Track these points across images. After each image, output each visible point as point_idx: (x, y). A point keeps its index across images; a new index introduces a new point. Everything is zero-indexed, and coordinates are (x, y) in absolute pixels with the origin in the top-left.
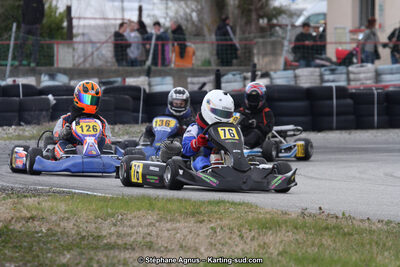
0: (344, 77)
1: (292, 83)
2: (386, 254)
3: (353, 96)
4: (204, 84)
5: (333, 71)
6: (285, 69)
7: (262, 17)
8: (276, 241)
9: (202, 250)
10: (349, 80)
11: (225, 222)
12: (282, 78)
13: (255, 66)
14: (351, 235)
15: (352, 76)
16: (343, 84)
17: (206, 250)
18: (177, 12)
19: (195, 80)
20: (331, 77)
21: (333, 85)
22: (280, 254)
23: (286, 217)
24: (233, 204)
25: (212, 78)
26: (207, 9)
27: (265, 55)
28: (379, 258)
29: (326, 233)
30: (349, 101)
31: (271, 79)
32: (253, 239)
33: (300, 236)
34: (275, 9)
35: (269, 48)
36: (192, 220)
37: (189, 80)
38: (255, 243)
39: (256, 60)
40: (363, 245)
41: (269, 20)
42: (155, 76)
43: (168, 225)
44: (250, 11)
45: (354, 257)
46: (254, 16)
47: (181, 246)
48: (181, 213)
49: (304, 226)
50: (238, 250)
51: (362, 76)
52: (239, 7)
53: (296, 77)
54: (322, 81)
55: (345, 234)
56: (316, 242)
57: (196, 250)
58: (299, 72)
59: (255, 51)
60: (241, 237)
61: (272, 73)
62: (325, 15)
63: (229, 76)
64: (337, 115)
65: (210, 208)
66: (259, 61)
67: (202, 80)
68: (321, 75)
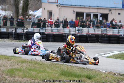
0: (45, 30)
1: (33, 31)
2: (49, 69)
3: (46, 34)
4: (13, 30)
5: (42, 29)
6: (32, 28)
7: (27, 16)
8: (25, 65)
9: (8, 67)
10: (45, 31)
11: (14, 61)
12: (31, 30)
13: (24, 27)
14: (42, 65)
15: (46, 30)
16: (44, 32)
17: (9, 67)
18: (7, 14)
19: (11, 29)
20: (42, 30)
21: (42, 32)
22: (26, 68)
23: (28, 60)
24: (17, 57)
25: (15, 29)
26: (14, 13)
27: (27, 24)
28: (47, 70)
29: (36, 64)
30: (45, 36)
31: (28, 30)
32: (20, 65)
33: (31, 65)
34: (30, 14)
35: (28, 23)
36: (7, 60)
37: (10, 29)
38: (20, 66)
39: (25, 25)
40: (44, 67)
41: (28, 17)
42: (2, 28)
43: (1, 61)
44: (24, 14)
45: (42, 70)
46: (25, 16)
47: (4, 66)
48: (4, 58)
49: (32, 62)
50: (16, 67)
51: (49, 30)
52: (22, 13)
53: (34, 30)
54: (40, 31)
55: (40, 65)
56: (34, 66)
57: (7, 66)
58: (34, 28)
59: (25, 23)
60: (17, 64)
61: (28, 29)
62: (41, 16)
63: (19, 29)
64: (42, 38)
65: (11, 58)
66: (26, 26)
67: (13, 29)
68: (39, 30)
